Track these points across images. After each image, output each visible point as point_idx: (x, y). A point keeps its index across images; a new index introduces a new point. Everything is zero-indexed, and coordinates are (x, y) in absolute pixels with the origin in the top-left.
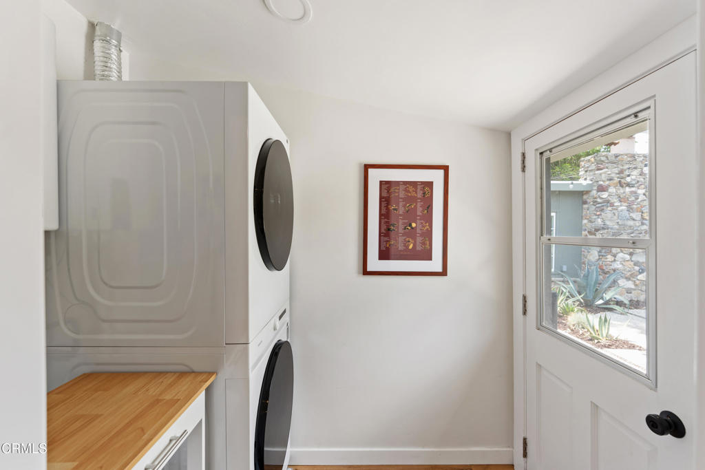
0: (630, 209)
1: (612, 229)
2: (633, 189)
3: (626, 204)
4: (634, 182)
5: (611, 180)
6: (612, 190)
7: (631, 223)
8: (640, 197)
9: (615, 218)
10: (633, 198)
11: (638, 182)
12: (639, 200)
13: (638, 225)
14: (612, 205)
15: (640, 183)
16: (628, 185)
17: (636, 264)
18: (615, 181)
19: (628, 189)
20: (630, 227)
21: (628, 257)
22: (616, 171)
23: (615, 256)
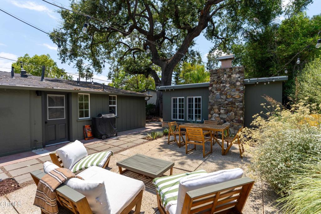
0: (221, 94)
1: (211, 103)
2: (224, 85)
3: (219, 92)
4: (224, 82)
5: (214, 81)
6: (214, 86)
7: (220, 100)
8: (226, 88)
9: (214, 98)
10: (223, 89)
11: (226, 81)
12: (225, 90)
13: (223, 101)
14: (213, 92)
15: (228, 81)
16: (222, 83)
17: (221, 118)
18: (215, 82)
19: (222, 85)
20: (219, 102)
21: (218, 115)
22: (216, 77)
23: (212, 115)
